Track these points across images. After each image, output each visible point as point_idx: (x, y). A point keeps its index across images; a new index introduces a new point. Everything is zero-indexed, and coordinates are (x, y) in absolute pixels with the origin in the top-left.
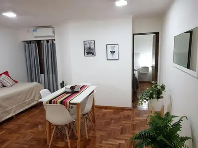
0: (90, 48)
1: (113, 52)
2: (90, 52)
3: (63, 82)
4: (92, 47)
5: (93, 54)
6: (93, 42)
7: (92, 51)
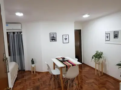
0: (53, 37)
1: (66, 39)
2: (53, 39)
3: (32, 59)
4: (55, 36)
5: (55, 40)
6: (55, 34)
7: (54, 39)
